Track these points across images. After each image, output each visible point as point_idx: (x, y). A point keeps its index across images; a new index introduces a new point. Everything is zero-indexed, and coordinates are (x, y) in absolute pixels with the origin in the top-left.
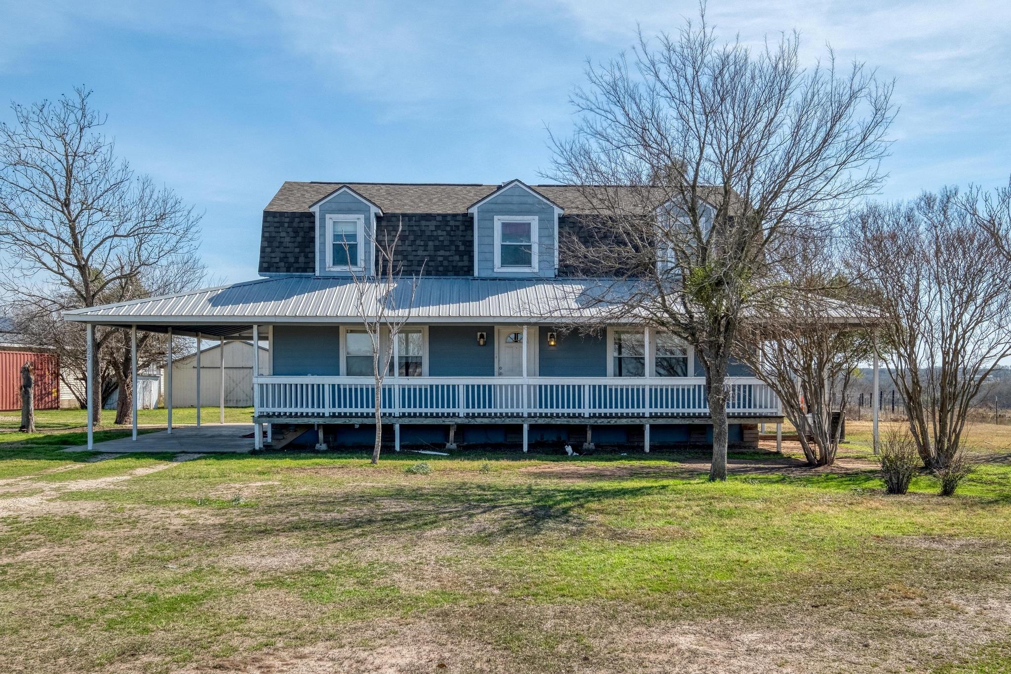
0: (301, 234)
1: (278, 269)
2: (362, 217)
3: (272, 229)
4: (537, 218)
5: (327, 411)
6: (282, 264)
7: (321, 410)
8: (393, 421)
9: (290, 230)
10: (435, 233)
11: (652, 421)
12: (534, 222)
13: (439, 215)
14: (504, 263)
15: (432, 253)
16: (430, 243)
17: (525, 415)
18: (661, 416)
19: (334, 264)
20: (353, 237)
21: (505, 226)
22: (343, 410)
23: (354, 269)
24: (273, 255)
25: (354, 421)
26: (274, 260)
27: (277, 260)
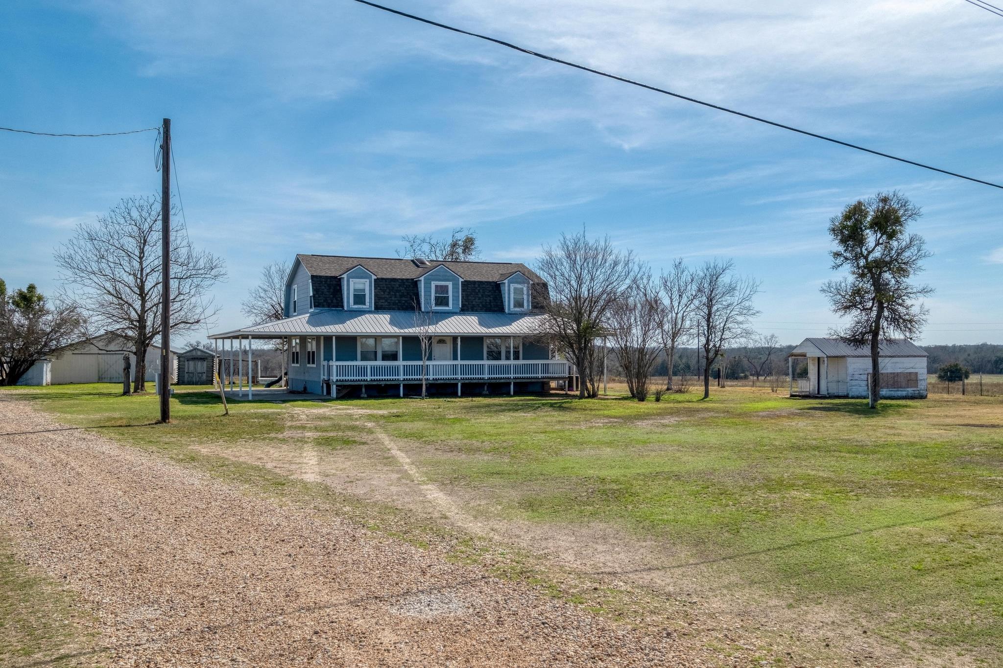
0: (332, 287)
1: (323, 306)
2: (368, 280)
3: (317, 285)
4: (451, 283)
5: (369, 378)
6: (325, 303)
7: (365, 378)
8: (400, 382)
9: (326, 285)
10: (399, 289)
11: (514, 381)
12: (450, 284)
13: (399, 279)
14: (436, 304)
15: (399, 299)
16: (397, 294)
17: (460, 378)
18: (518, 378)
19: (354, 304)
20: (364, 290)
21: (437, 286)
22: (376, 378)
23: (364, 307)
24: (320, 299)
25: (382, 383)
26: (320, 301)
27: (322, 301)
